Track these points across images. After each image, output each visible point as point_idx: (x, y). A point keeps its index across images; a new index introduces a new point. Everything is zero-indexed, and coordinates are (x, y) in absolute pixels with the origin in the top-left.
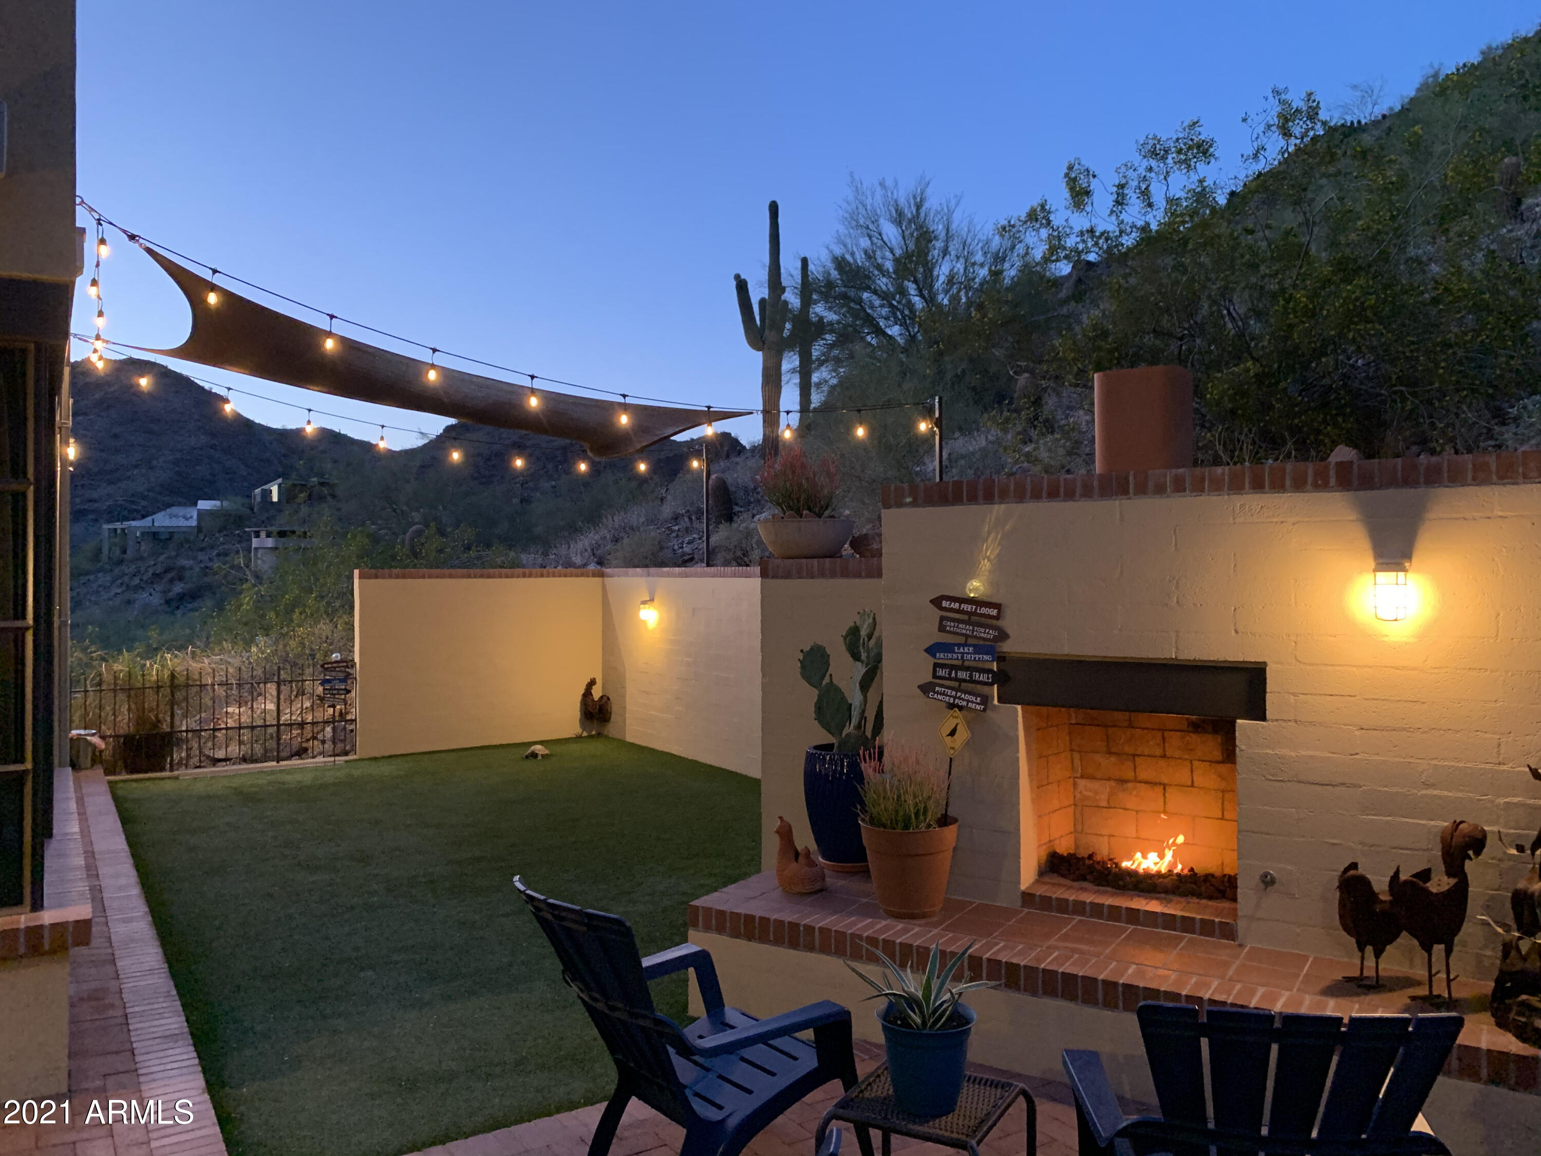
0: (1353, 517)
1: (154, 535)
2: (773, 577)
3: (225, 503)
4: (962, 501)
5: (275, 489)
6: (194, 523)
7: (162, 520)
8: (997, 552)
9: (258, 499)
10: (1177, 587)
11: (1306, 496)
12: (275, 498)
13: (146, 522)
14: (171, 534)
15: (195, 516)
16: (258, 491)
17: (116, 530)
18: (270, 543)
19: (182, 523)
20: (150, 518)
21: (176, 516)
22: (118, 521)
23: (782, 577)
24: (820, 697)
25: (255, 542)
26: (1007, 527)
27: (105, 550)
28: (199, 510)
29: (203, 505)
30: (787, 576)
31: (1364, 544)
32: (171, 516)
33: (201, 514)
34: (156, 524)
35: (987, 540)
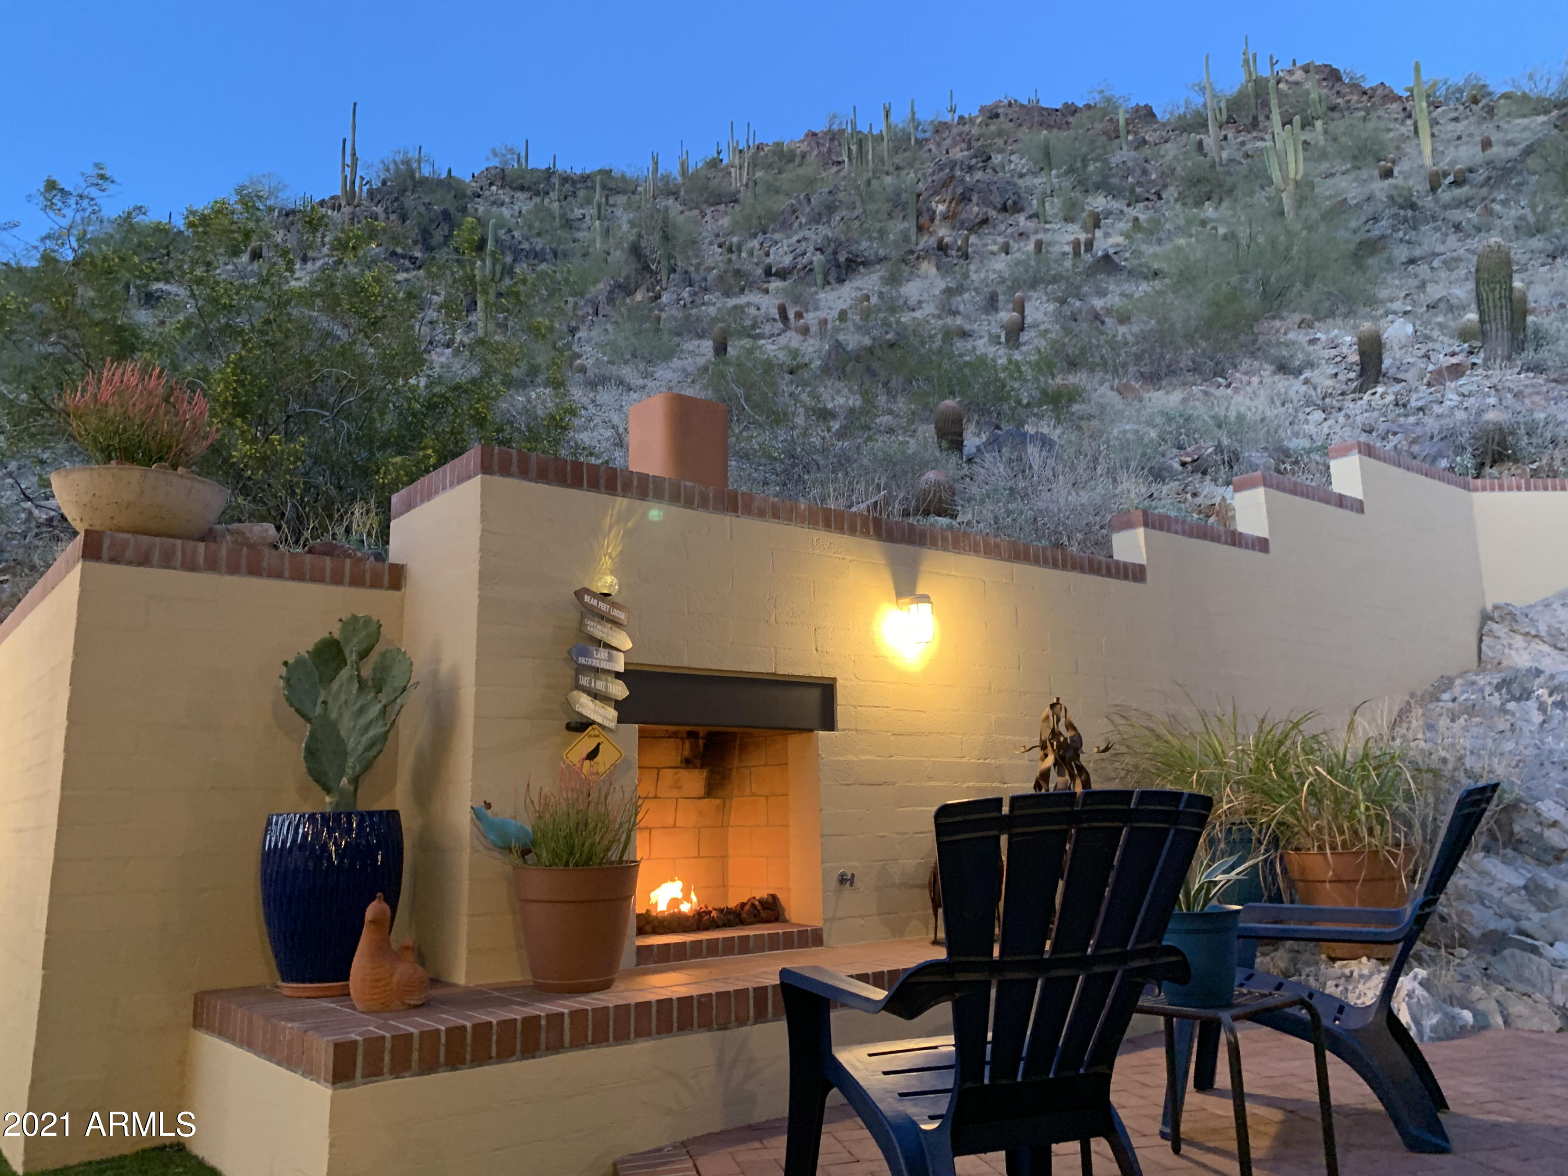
0: (883, 562)
2: (114, 560)
4: (582, 485)
8: (619, 549)
10: (775, 606)
11: (857, 539)
23: (130, 563)
24: (313, 736)
26: (630, 524)
30: (144, 561)
31: (889, 585)
35: (608, 534)
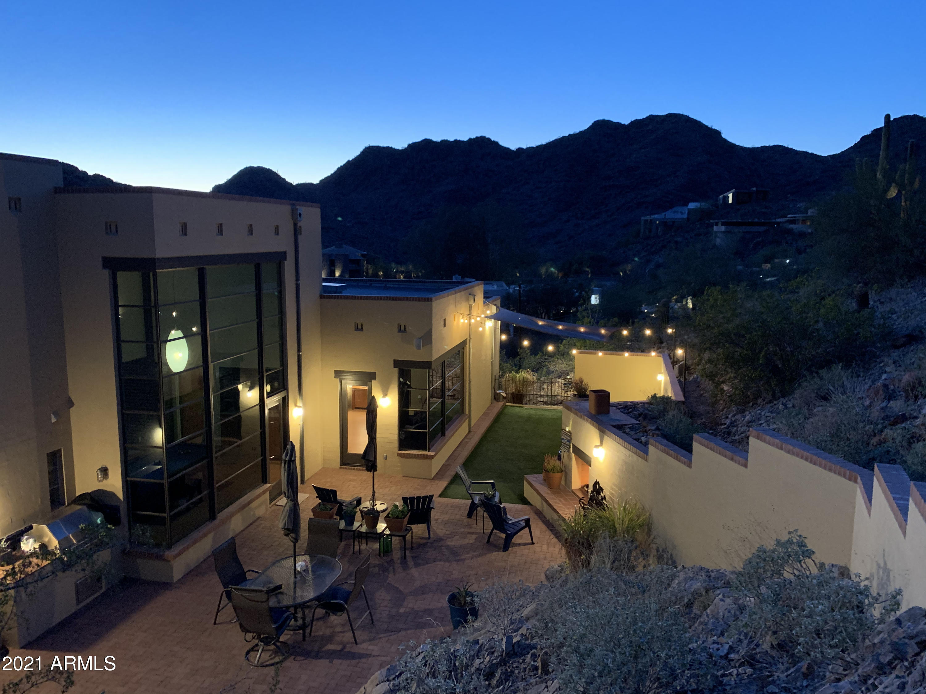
1: (664, 223)
3: (703, 204)
5: (731, 195)
6: (685, 216)
7: (670, 215)
9: (721, 201)
12: (730, 201)
13: (662, 216)
14: (674, 222)
15: (687, 212)
16: (721, 196)
17: (647, 220)
18: (723, 228)
19: (679, 216)
20: (664, 214)
21: (677, 212)
22: (648, 215)
25: (715, 229)
27: (642, 231)
28: (689, 209)
29: (692, 205)
32: (674, 212)
33: (690, 211)
34: (667, 217)
